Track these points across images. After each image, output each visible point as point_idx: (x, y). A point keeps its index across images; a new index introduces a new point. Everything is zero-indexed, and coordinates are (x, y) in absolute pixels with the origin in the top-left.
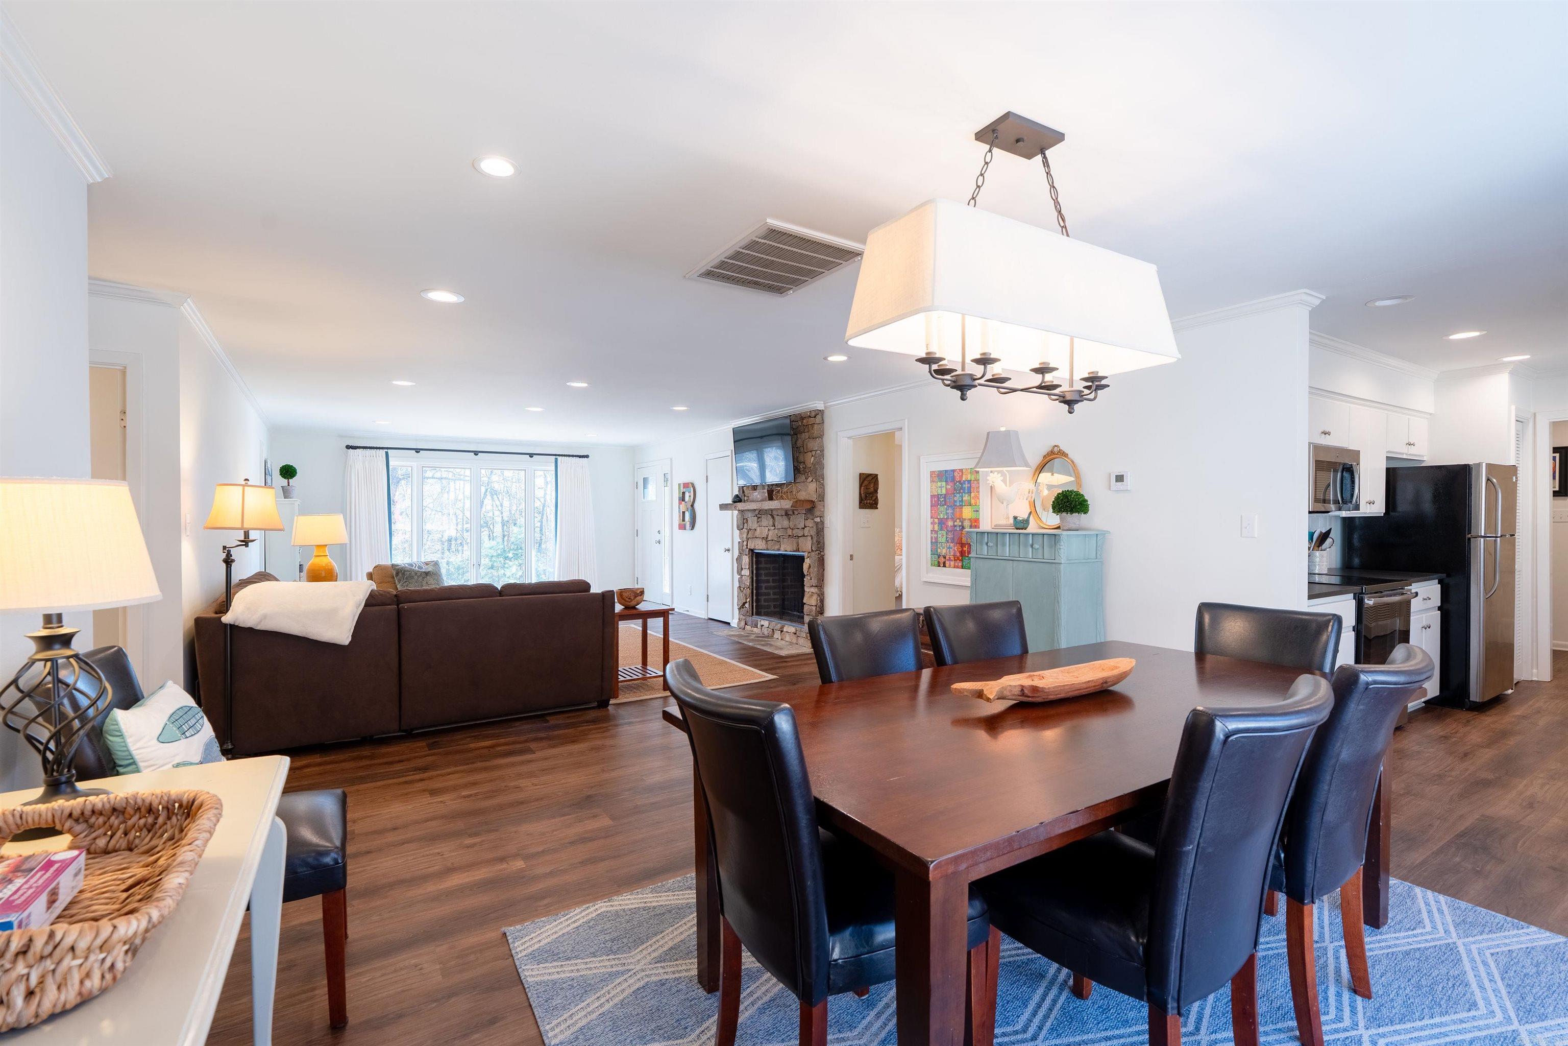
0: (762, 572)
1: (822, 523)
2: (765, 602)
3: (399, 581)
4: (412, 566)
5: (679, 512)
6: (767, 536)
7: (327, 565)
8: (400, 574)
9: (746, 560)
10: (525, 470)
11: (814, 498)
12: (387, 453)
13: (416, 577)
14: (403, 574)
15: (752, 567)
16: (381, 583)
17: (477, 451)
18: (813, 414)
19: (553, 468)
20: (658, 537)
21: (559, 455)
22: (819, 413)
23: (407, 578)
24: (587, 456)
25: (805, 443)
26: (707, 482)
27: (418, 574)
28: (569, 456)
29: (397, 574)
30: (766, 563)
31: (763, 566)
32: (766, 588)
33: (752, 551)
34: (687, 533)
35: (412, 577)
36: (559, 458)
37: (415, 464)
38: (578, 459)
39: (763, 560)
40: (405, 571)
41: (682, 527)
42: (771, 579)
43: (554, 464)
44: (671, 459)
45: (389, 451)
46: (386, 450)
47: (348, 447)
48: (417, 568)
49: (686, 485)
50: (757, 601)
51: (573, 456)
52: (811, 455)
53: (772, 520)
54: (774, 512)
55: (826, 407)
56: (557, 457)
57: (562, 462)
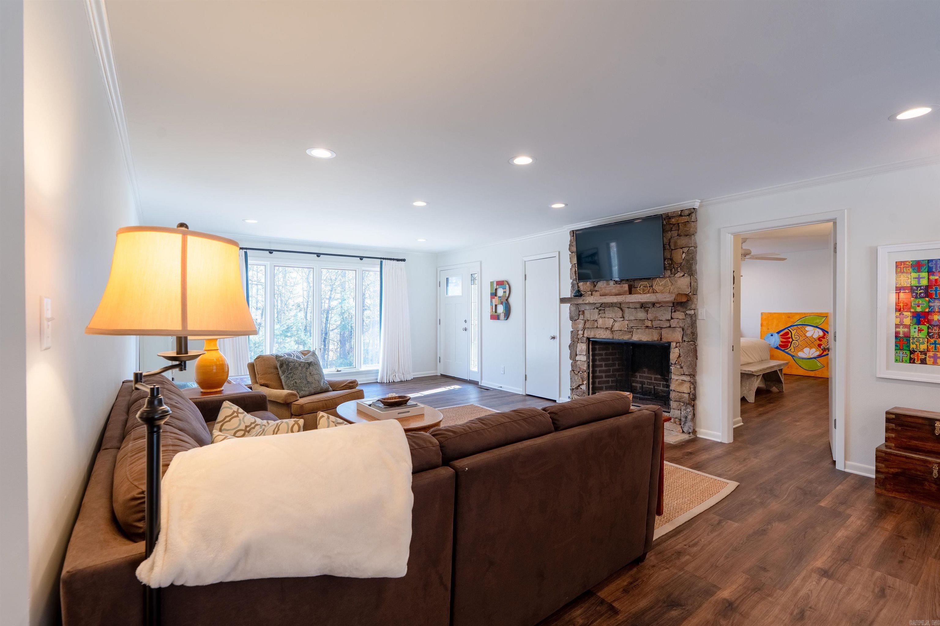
0: (597, 358)
1: (695, 315)
2: (599, 384)
3: (284, 372)
4: (291, 356)
5: (492, 305)
6: (612, 326)
7: (218, 360)
8: (285, 366)
9: (582, 347)
10: (356, 271)
11: (687, 291)
12: (246, 253)
13: (300, 368)
14: (288, 365)
15: (589, 353)
16: (264, 374)
17: (318, 253)
18: (687, 213)
19: (379, 269)
20: (465, 325)
21: (384, 259)
22: (692, 212)
23: (291, 369)
24: (404, 260)
25: (672, 241)
26: (525, 280)
27: (302, 365)
28: (391, 259)
29: (281, 366)
30: (599, 350)
31: (597, 352)
32: (600, 372)
33: (588, 339)
34: (500, 324)
35: (297, 369)
36: (384, 261)
37: (268, 263)
38: (397, 262)
39: (597, 347)
40: (289, 362)
41: (495, 317)
42: (603, 363)
43: (379, 266)
44: (481, 263)
45: (248, 251)
46: (245, 250)
48: (295, 358)
49: (500, 283)
50: (593, 383)
51: (394, 259)
52: (682, 251)
53: (621, 312)
54: (623, 306)
55: (700, 206)
56: (381, 260)
57: (386, 264)
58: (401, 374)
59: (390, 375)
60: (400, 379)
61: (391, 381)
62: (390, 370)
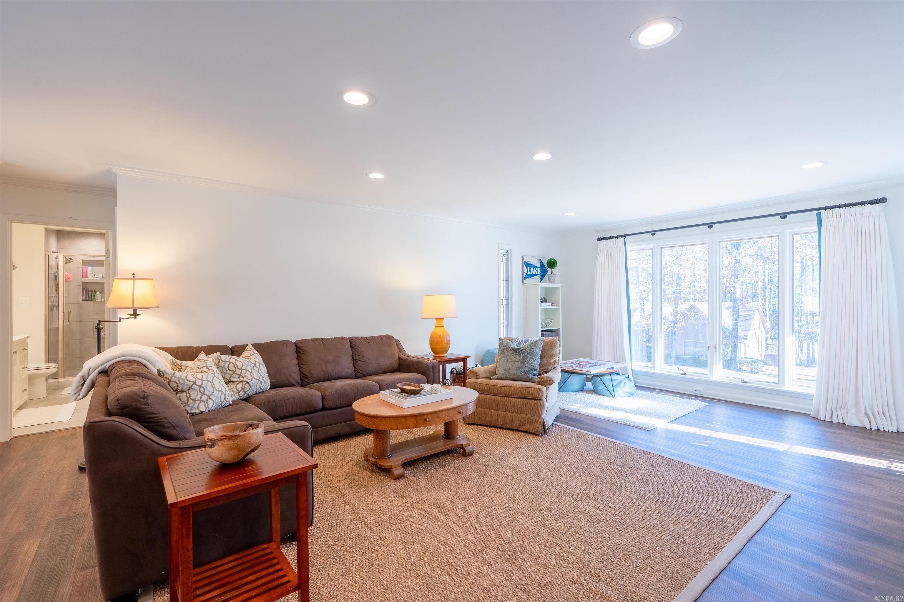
10: (778, 236)
21: (824, 208)
24: (883, 200)
28: (842, 206)
36: (825, 212)
43: (817, 222)
46: (624, 237)
47: (599, 239)
51: (850, 205)
56: (820, 211)
57: (830, 216)
58: (862, 414)
59: (834, 410)
60: (861, 422)
61: (835, 420)
62: (835, 401)
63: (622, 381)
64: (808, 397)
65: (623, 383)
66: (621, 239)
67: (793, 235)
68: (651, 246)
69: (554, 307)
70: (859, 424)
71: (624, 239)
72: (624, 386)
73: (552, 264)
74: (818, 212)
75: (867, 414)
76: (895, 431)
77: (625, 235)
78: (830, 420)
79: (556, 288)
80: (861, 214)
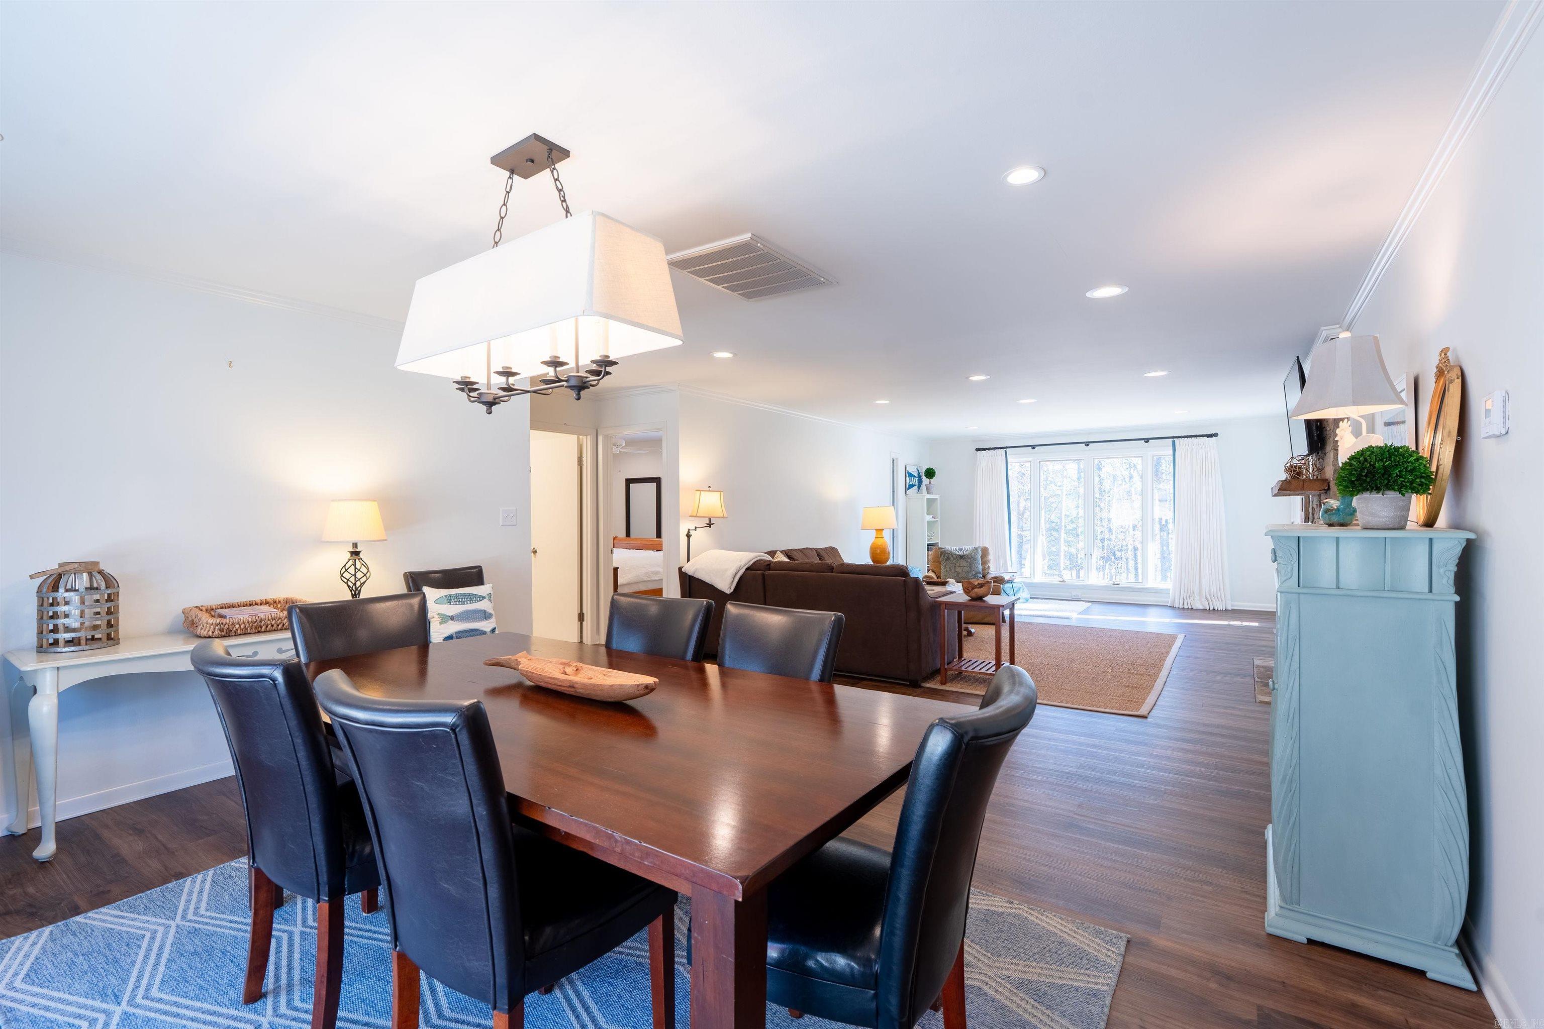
7: (882, 544)
10: (1142, 457)
17: (1087, 442)
19: (1172, 452)
21: (1177, 437)
24: (1216, 435)
28: (1190, 437)
36: (1178, 440)
38: (1206, 438)
43: (1171, 448)
45: (1008, 450)
46: (1005, 449)
47: (978, 450)
51: (1195, 436)
56: (1175, 439)
57: (1181, 444)
58: (1204, 599)
59: (1185, 598)
60: (1203, 606)
61: (1186, 607)
62: (1186, 591)
63: (1020, 588)
64: (1165, 592)
65: (1021, 590)
66: (1003, 451)
67: (1153, 456)
68: (1030, 459)
69: (934, 520)
70: (1201, 608)
71: (1006, 451)
72: (1023, 592)
73: (930, 473)
74: (1172, 439)
75: (1206, 598)
76: (1224, 609)
77: (1006, 448)
78: (1182, 607)
79: (935, 500)
80: (1202, 444)
